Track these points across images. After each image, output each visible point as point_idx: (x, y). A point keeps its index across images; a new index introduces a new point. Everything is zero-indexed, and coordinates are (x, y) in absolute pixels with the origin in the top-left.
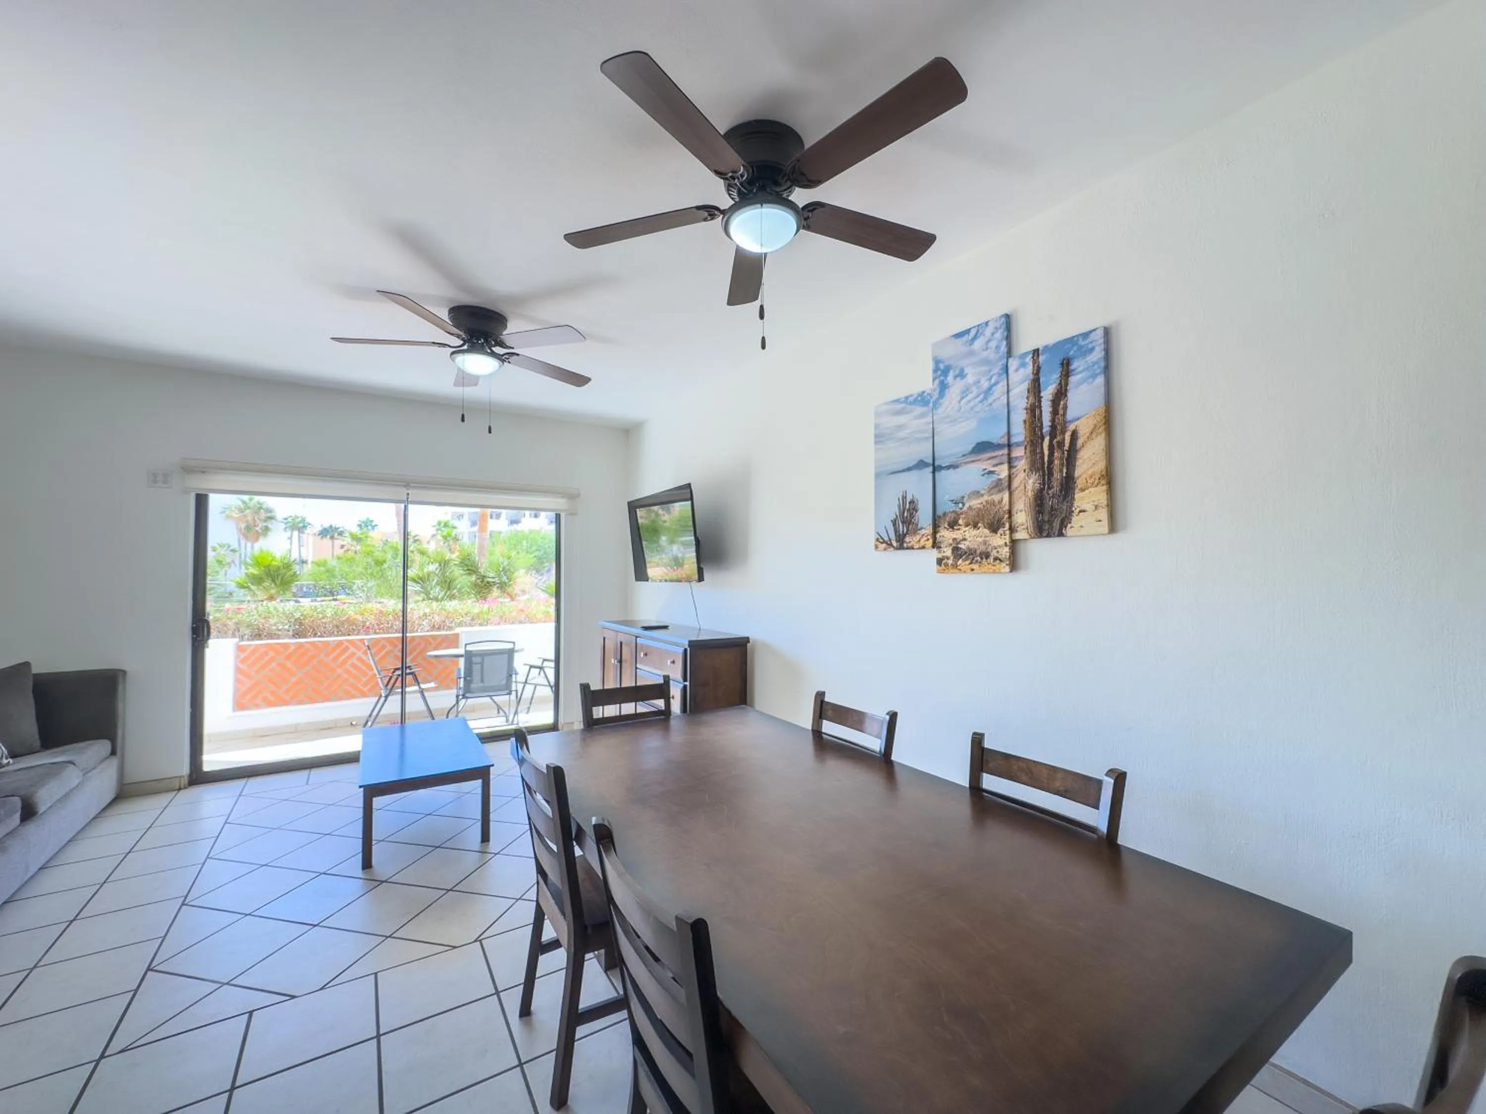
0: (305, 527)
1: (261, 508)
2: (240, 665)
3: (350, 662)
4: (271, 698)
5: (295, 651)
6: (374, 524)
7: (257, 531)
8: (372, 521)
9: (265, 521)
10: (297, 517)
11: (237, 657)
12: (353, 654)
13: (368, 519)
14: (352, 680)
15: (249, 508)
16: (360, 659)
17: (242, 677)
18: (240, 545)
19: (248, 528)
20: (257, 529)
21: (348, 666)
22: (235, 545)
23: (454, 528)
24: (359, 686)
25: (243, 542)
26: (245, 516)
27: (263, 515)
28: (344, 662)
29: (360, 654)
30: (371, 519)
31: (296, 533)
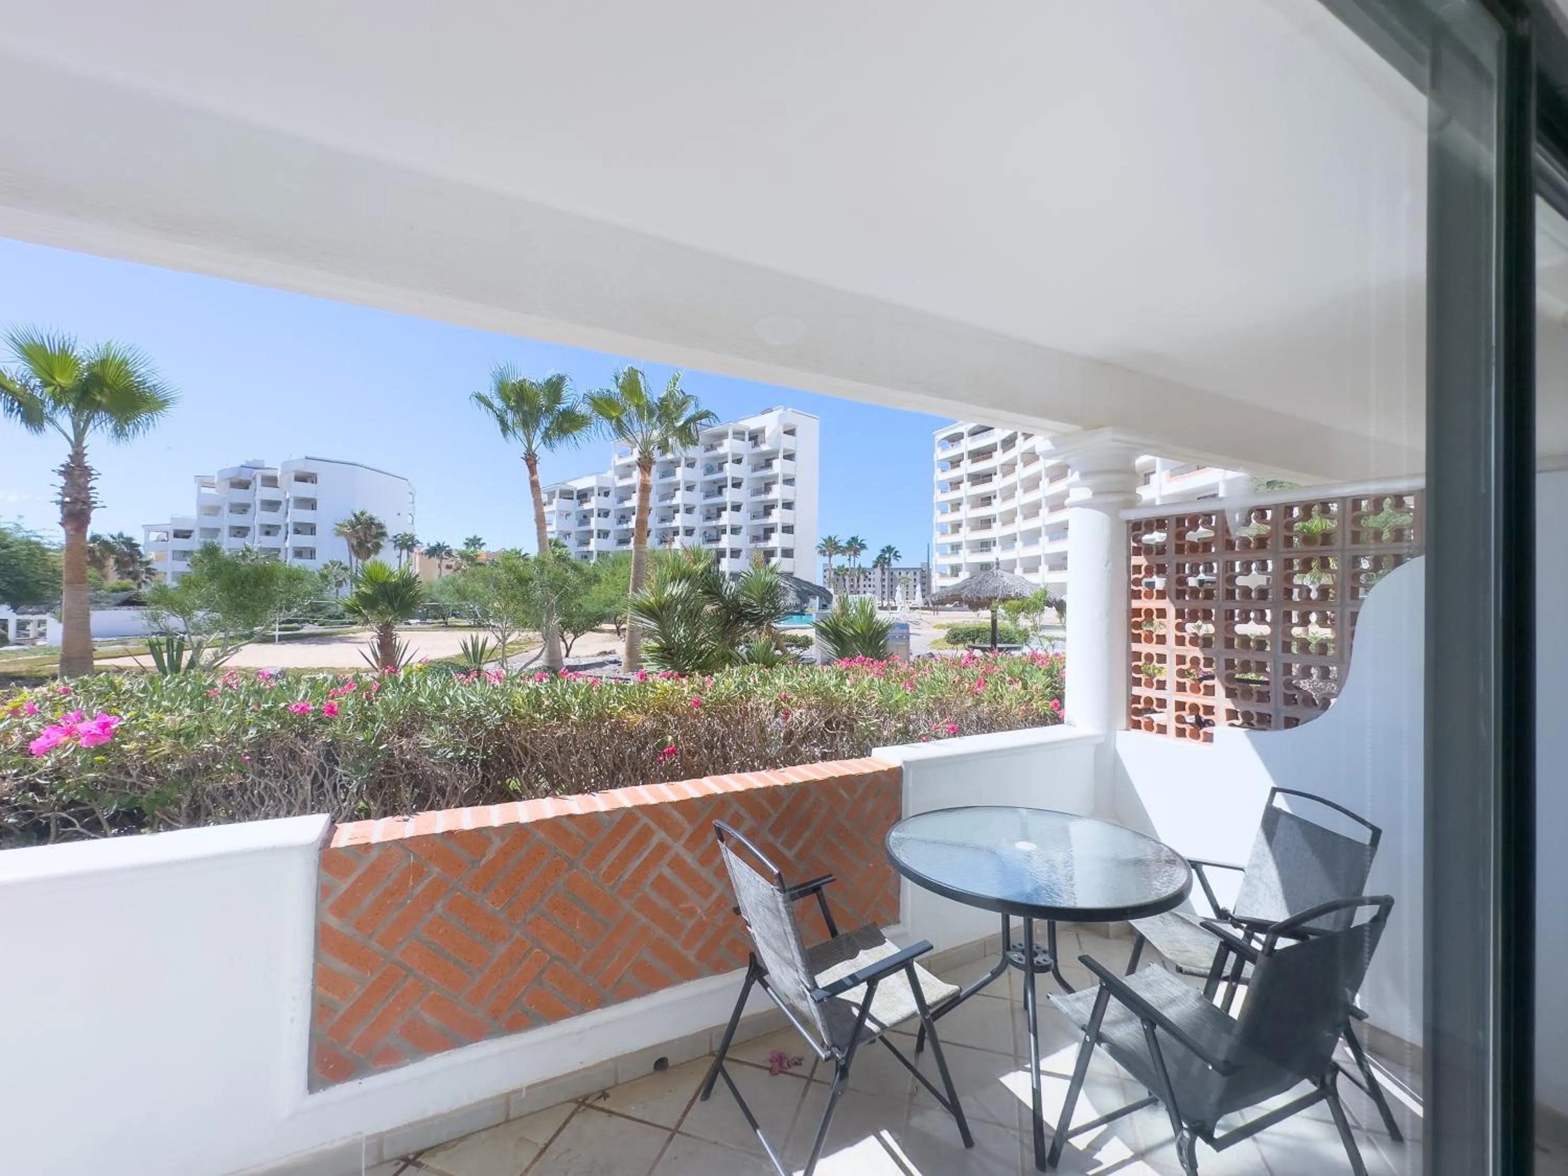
0: (413, 545)
1: (372, 523)
2: (333, 921)
3: (652, 876)
4: (430, 1019)
5: (505, 853)
6: (481, 542)
7: (368, 548)
8: (479, 540)
9: (376, 537)
10: (406, 535)
11: (323, 891)
12: (662, 849)
13: (475, 537)
14: (659, 931)
15: (361, 524)
16: (677, 865)
17: (339, 966)
18: (351, 563)
19: (361, 544)
20: (369, 545)
21: (647, 888)
22: (346, 563)
23: (564, 546)
24: (677, 945)
25: (354, 559)
26: (357, 532)
27: (374, 530)
28: (636, 880)
29: (678, 848)
30: (479, 537)
31: (405, 552)
